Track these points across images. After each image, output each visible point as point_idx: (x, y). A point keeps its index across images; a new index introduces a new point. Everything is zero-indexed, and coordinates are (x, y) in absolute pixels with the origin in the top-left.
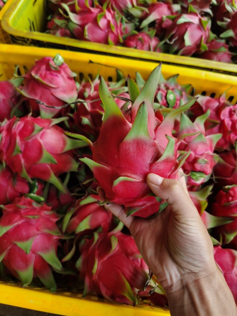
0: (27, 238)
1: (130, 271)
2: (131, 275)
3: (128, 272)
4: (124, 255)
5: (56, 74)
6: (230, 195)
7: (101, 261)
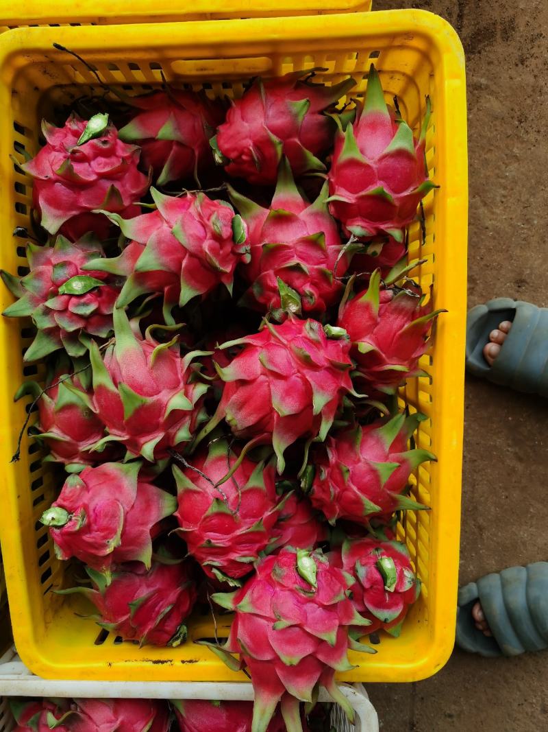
0: (373, 471)
1: (396, 319)
2: (401, 316)
3: (398, 322)
4: (375, 330)
5: (91, 513)
6: (239, 157)
7: (387, 360)
